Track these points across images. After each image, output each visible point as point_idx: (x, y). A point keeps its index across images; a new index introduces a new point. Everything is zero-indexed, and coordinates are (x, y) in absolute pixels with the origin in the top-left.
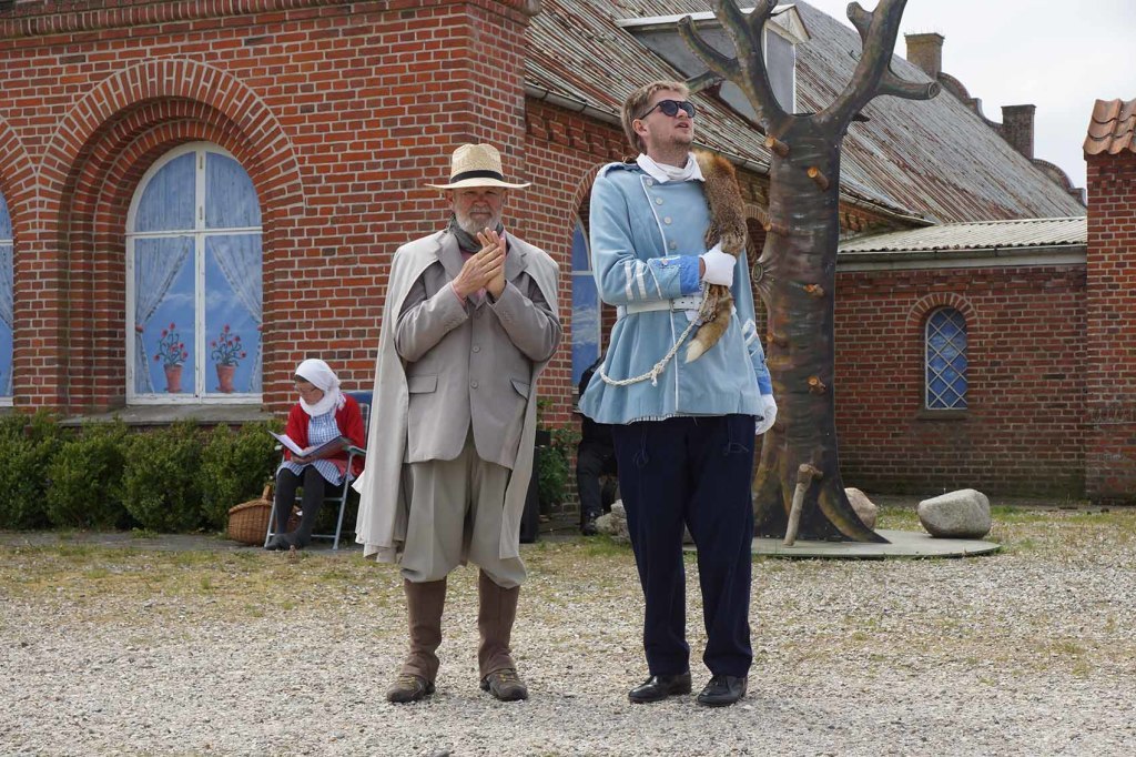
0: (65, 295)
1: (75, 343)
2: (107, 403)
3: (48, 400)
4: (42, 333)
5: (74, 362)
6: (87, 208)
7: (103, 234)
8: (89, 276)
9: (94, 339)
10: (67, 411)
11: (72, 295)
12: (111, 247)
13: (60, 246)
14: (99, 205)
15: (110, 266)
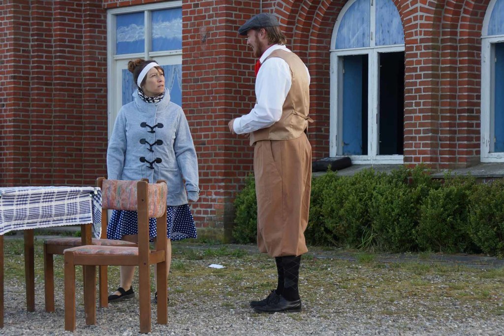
0: (437, 83)
1: (443, 118)
2: (467, 161)
3: (424, 159)
4: (421, 111)
5: (443, 132)
6: (452, 20)
7: (465, 38)
8: (454, 69)
9: (457, 115)
10: (438, 167)
11: (443, 83)
12: (470, 48)
13: (433, 48)
14: (462, 17)
15: (469, 61)
